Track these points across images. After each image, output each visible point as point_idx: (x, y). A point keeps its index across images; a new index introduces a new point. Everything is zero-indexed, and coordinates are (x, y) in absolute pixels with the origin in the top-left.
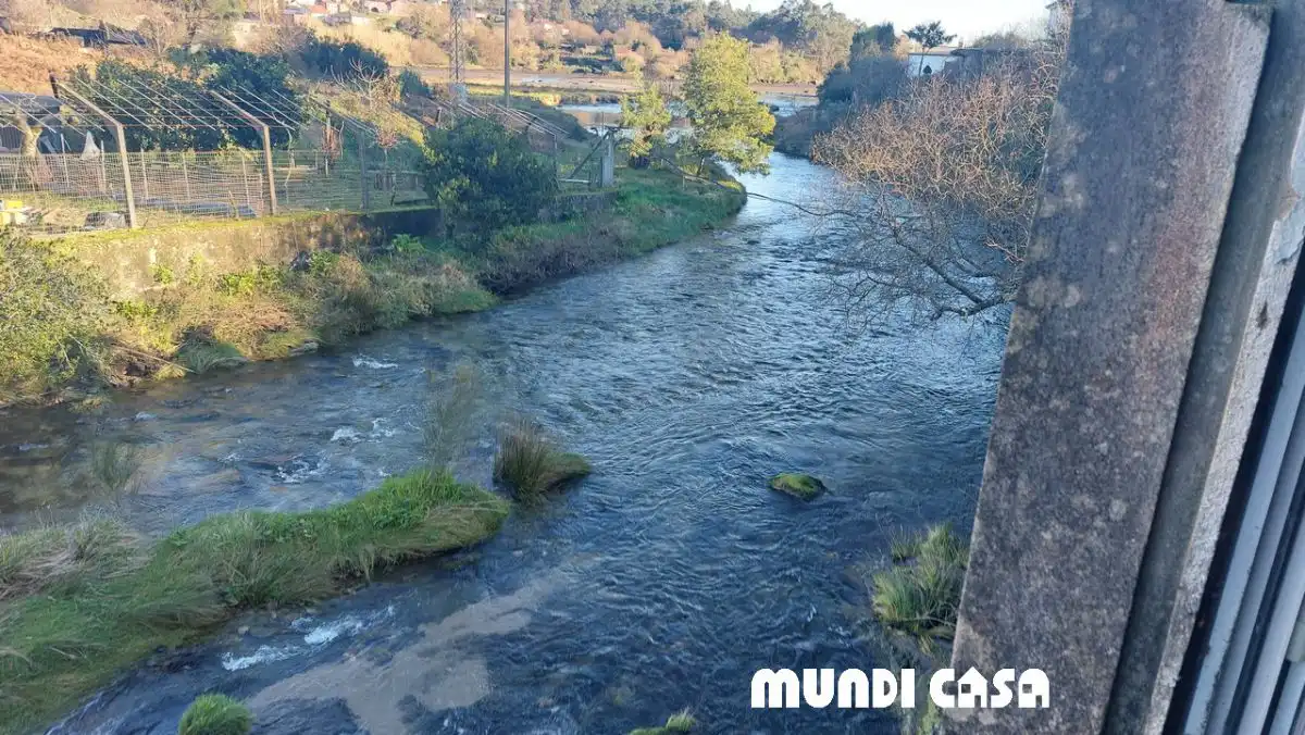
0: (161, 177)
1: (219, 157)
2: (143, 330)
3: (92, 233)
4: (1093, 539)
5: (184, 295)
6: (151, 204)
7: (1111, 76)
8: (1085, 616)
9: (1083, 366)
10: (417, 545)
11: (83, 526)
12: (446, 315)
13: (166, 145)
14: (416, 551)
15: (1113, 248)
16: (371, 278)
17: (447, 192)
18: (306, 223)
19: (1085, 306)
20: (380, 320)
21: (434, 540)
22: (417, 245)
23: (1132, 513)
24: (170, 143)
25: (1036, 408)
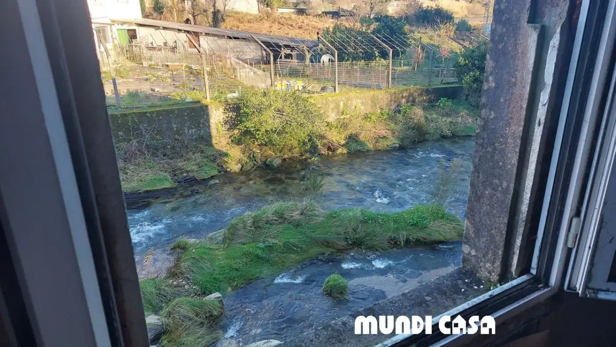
0: (348, 72)
1: (373, 63)
2: (335, 134)
3: (322, 94)
4: (499, 195)
5: (351, 121)
6: (344, 83)
7: (500, 46)
8: (497, 219)
9: (495, 137)
10: (425, 236)
11: (304, 203)
12: (458, 136)
13: (354, 59)
14: (424, 239)
15: (502, 100)
16: (426, 117)
17: (467, 78)
18: (402, 92)
19: (496, 118)
20: (427, 136)
21: (432, 235)
22: (449, 103)
23: (508, 186)
24: (355, 58)
25: (484, 150)
